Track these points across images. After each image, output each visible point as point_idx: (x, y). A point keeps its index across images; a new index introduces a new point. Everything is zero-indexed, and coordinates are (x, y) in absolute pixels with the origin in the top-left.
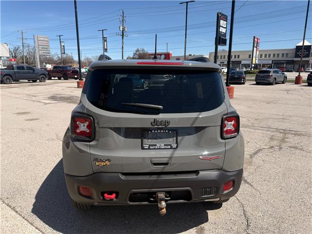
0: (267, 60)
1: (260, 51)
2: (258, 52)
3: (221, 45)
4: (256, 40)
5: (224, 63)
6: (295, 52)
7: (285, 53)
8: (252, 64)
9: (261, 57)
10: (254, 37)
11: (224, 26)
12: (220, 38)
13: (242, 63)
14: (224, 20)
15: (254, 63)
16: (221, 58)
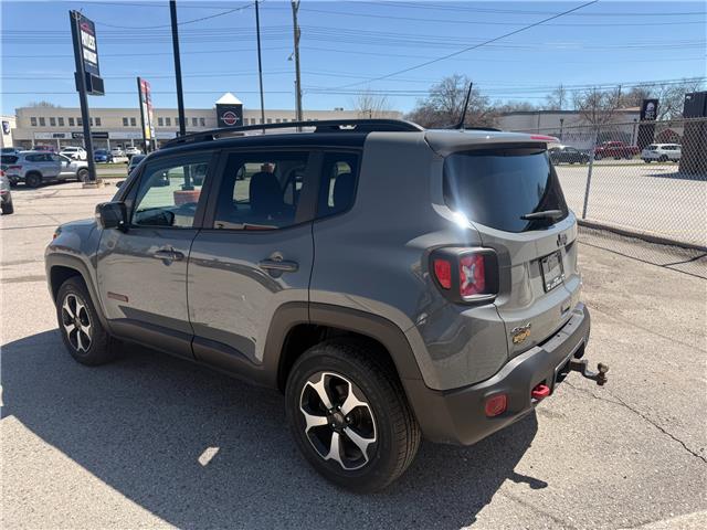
0: (165, 130)
1: (153, 110)
2: (151, 113)
3: (94, 94)
4: (143, 86)
5: (63, 136)
6: (216, 116)
7: (198, 116)
8: (145, 139)
9: (161, 124)
10: (139, 79)
11: (89, 46)
12: (88, 74)
13: (110, 137)
14: (90, 34)
15: (148, 137)
16: (53, 124)
